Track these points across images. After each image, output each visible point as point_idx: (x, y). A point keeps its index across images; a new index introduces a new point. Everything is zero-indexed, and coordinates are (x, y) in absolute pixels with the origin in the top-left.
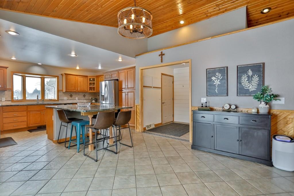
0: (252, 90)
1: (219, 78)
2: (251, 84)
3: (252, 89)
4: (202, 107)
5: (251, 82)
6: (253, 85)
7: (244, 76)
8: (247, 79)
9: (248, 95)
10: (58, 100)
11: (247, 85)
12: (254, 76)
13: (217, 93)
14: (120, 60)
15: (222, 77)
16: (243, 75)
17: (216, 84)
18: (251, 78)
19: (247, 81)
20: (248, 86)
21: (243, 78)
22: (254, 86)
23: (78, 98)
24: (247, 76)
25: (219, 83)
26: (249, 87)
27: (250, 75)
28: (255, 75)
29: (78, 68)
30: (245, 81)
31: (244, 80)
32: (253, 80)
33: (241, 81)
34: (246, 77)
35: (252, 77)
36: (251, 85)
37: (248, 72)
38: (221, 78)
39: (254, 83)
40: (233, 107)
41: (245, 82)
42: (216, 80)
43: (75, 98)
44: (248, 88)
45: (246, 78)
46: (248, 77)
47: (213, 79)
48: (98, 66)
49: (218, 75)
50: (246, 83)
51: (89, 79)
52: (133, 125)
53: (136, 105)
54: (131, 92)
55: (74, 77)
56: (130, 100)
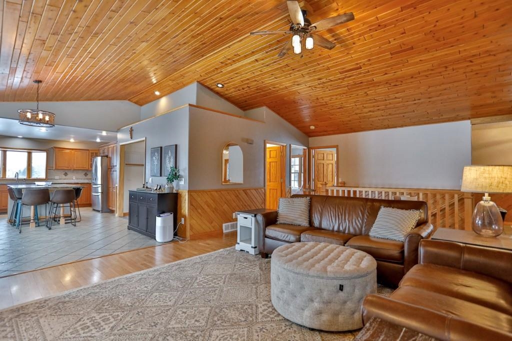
4: (143, 187)
11: (168, 166)
12: (171, 157)
13: (155, 173)
14: (104, 134)
15: (158, 157)
17: (155, 164)
19: (168, 162)
23: (76, 178)
24: (168, 156)
25: (157, 163)
29: (72, 140)
32: (171, 161)
34: (168, 158)
37: (169, 153)
38: (157, 159)
39: (171, 164)
40: (159, 187)
43: (72, 177)
47: (154, 159)
48: (95, 139)
49: (156, 155)
51: (91, 153)
52: (113, 209)
53: (116, 185)
54: (116, 171)
55: (68, 151)
56: (115, 181)
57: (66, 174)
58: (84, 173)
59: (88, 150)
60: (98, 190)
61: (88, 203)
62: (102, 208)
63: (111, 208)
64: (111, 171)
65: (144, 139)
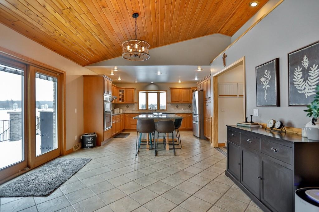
0: (309, 95)
1: (268, 78)
2: (308, 83)
3: (309, 92)
4: (246, 122)
5: (307, 79)
6: (310, 86)
7: (298, 69)
8: (301, 75)
9: (304, 104)
10: (167, 110)
11: (301, 86)
12: (312, 67)
13: (266, 101)
14: (199, 70)
15: (271, 76)
16: (296, 69)
17: (265, 88)
18: (308, 72)
19: (301, 78)
20: (303, 87)
21: (296, 73)
22: (312, 87)
23: (184, 109)
24: (301, 68)
25: (268, 86)
26: (305, 88)
27: (306, 67)
28: (314, 65)
29: (180, 82)
30: (299, 79)
31: (298, 77)
32: (310, 76)
33: (294, 79)
34: (301, 71)
35: (309, 69)
36: (308, 86)
37: (302, 62)
38: (270, 79)
39: (312, 81)
40: (278, 125)
41: (299, 81)
42: (265, 82)
43: (181, 109)
44: (303, 92)
45: (299, 73)
46: (303, 70)
47: (263, 81)
48: (194, 78)
49: (266, 74)
50: (300, 83)
51: (193, 90)
52: (209, 138)
53: (211, 116)
54: (210, 102)
55: (178, 90)
56: (209, 111)
57: (177, 107)
58: (189, 105)
59: (190, 88)
60: (197, 119)
61: (191, 128)
62: (200, 135)
63: (207, 136)
64: (205, 103)
65: (242, 59)
